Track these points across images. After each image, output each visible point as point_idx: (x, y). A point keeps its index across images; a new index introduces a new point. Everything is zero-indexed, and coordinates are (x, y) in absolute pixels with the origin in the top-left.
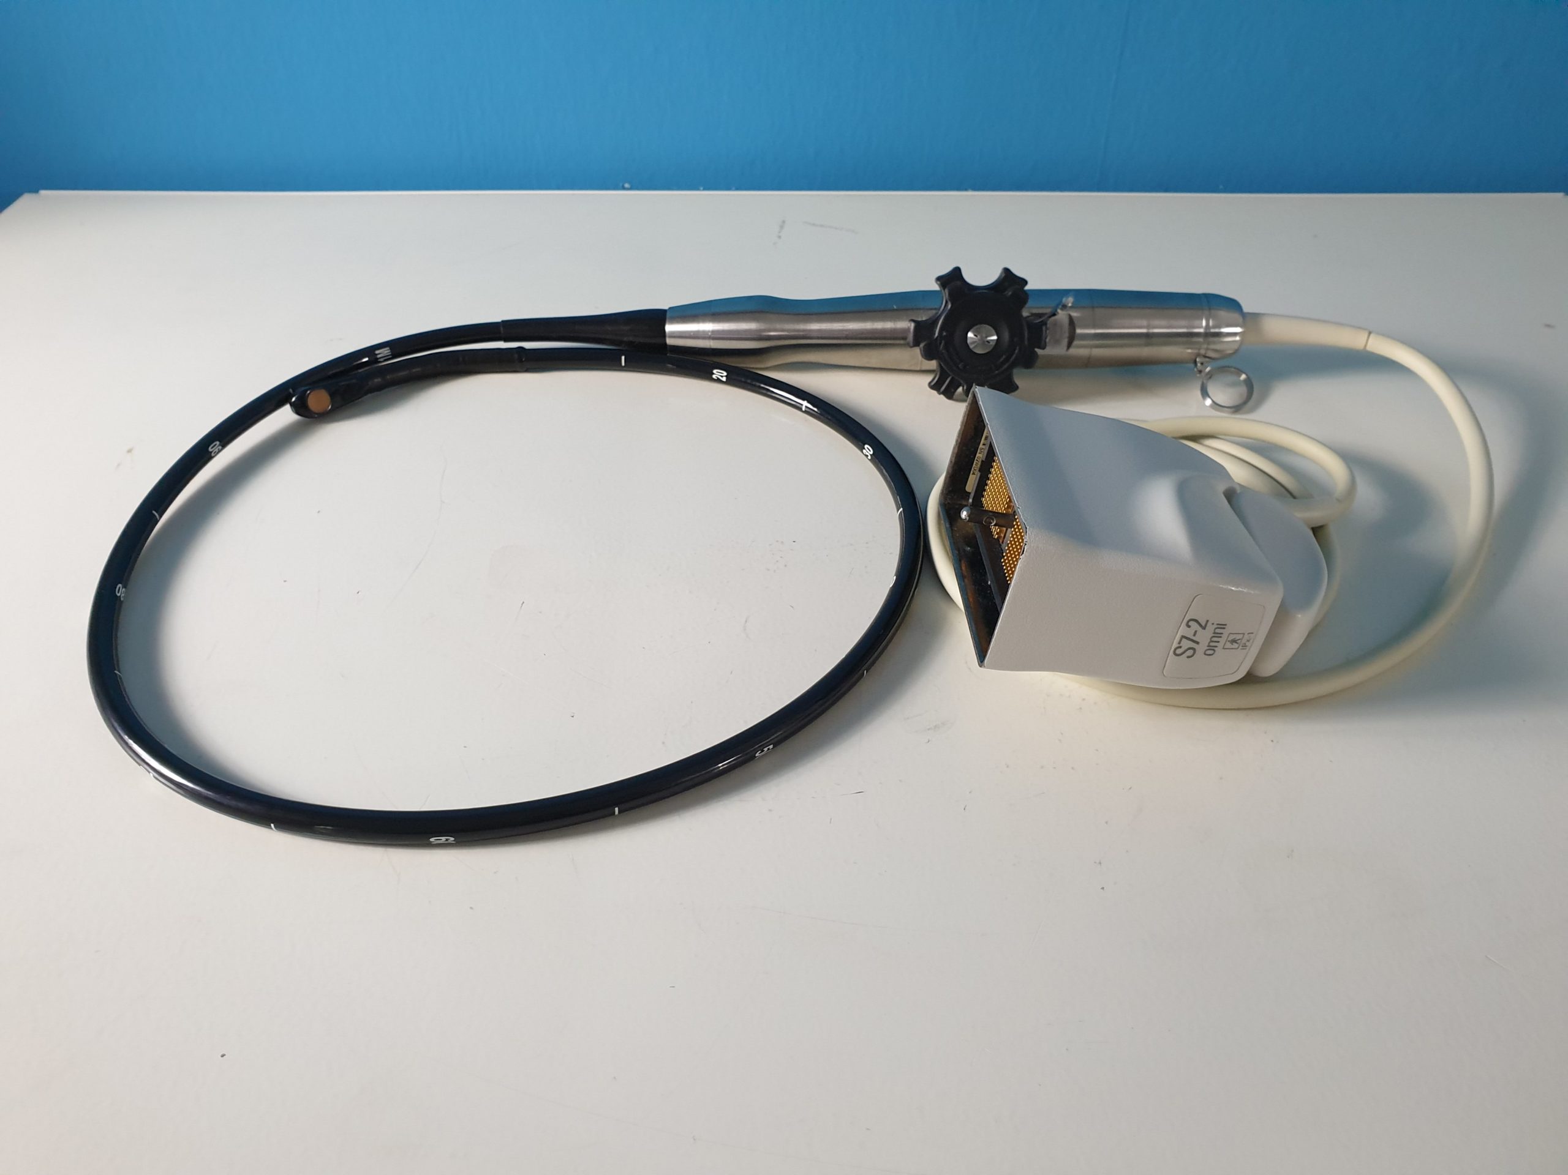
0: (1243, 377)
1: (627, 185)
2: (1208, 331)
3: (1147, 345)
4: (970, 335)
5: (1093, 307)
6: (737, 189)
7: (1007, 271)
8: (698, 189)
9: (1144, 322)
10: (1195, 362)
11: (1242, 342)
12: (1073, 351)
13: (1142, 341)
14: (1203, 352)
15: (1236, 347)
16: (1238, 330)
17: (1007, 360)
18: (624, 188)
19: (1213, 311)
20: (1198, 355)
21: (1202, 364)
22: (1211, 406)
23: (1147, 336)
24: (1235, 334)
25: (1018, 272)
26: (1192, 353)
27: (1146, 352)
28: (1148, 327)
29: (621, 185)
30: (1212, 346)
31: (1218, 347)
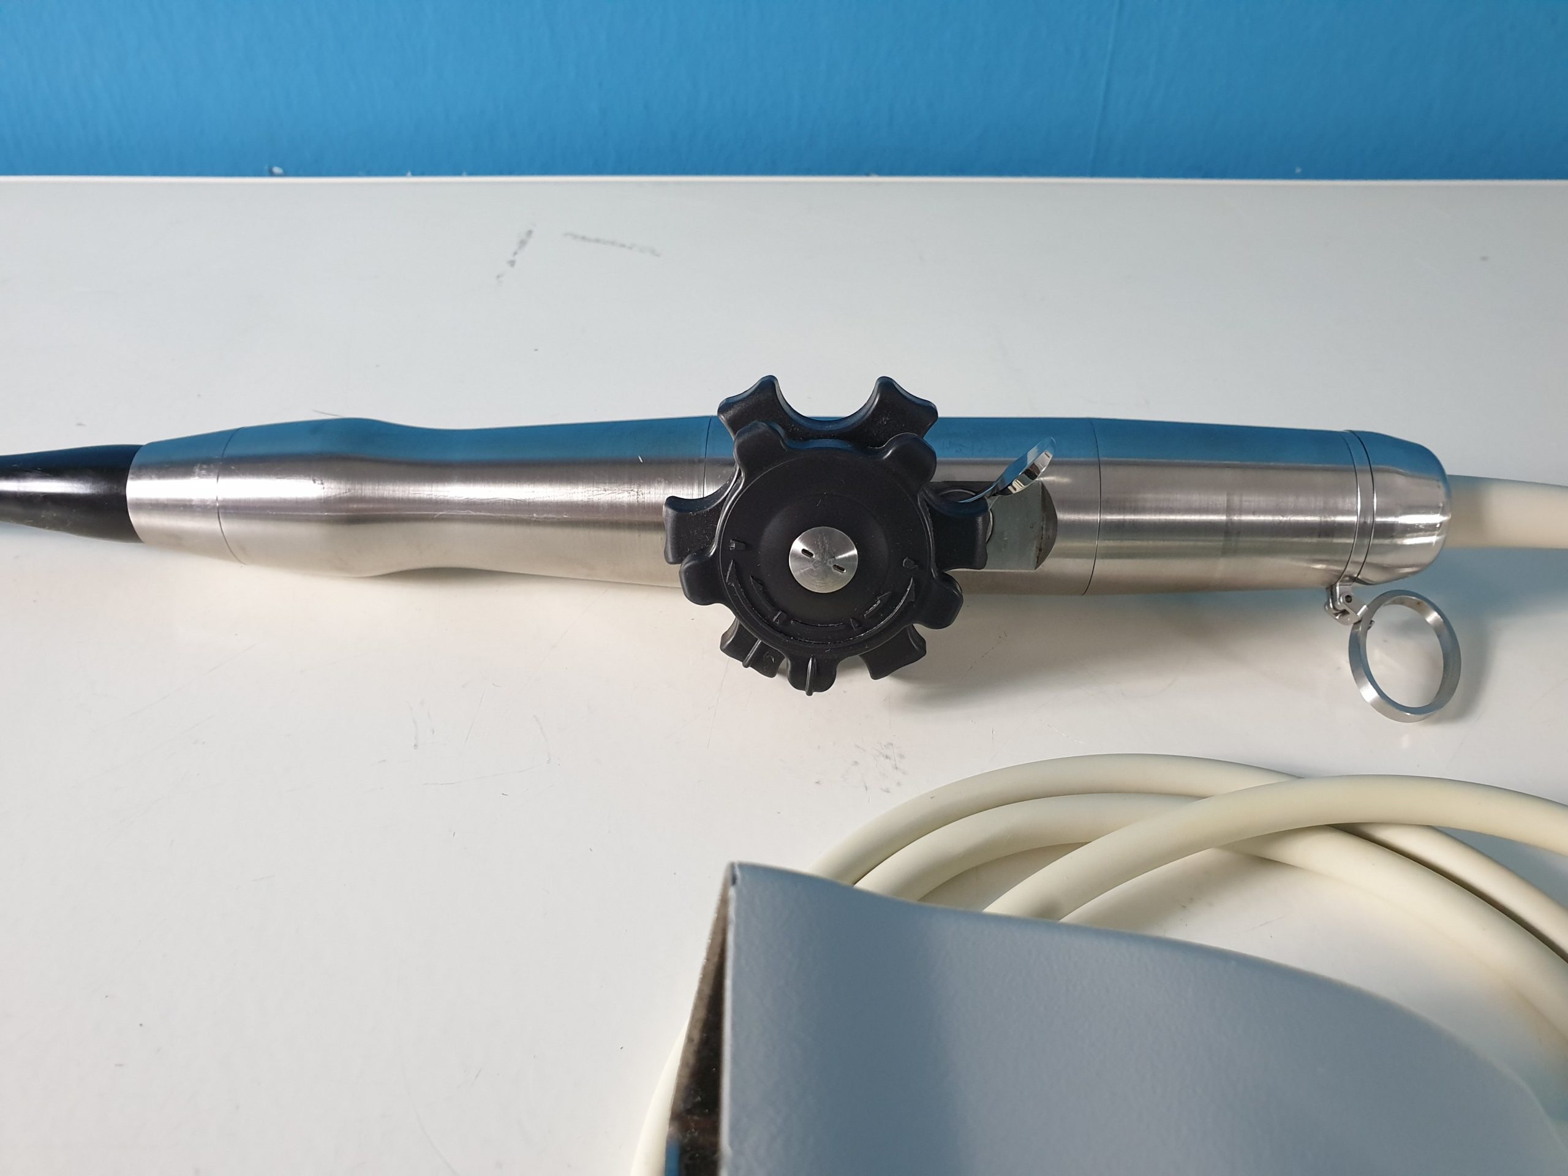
0: (1433, 617)
1: (277, 170)
2: (1369, 520)
3: (1225, 552)
4: (798, 546)
5: (1099, 464)
6: (471, 173)
7: (886, 386)
8: (403, 174)
9: (1221, 499)
10: (1331, 589)
11: (1443, 544)
12: (1052, 565)
13: (1218, 542)
14: (1352, 570)
15: (1426, 558)
16: (1436, 519)
17: (886, 608)
18: (272, 174)
19: (1378, 477)
20: (1340, 576)
21: (1348, 599)
22: (1375, 705)
23: (1227, 530)
24: (1430, 529)
25: (913, 385)
26: (1325, 570)
27: (1221, 568)
28: (1229, 510)
29: (266, 168)
30: (1373, 559)
31: (1389, 559)
